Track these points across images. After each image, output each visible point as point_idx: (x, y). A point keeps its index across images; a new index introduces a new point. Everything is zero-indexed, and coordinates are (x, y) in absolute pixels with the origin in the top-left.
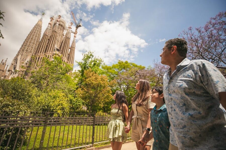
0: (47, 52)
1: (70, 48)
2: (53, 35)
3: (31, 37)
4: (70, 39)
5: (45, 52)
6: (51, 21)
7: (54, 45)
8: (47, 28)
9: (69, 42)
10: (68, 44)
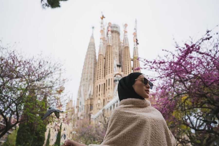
0: (106, 75)
1: (132, 60)
2: (108, 51)
3: (88, 61)
4: (129, 47)
5: (105, 76)
6: (102, 34)
7: (111, 64)
8: (100, 45)
9: (128, 52)
10: (129, 55)
